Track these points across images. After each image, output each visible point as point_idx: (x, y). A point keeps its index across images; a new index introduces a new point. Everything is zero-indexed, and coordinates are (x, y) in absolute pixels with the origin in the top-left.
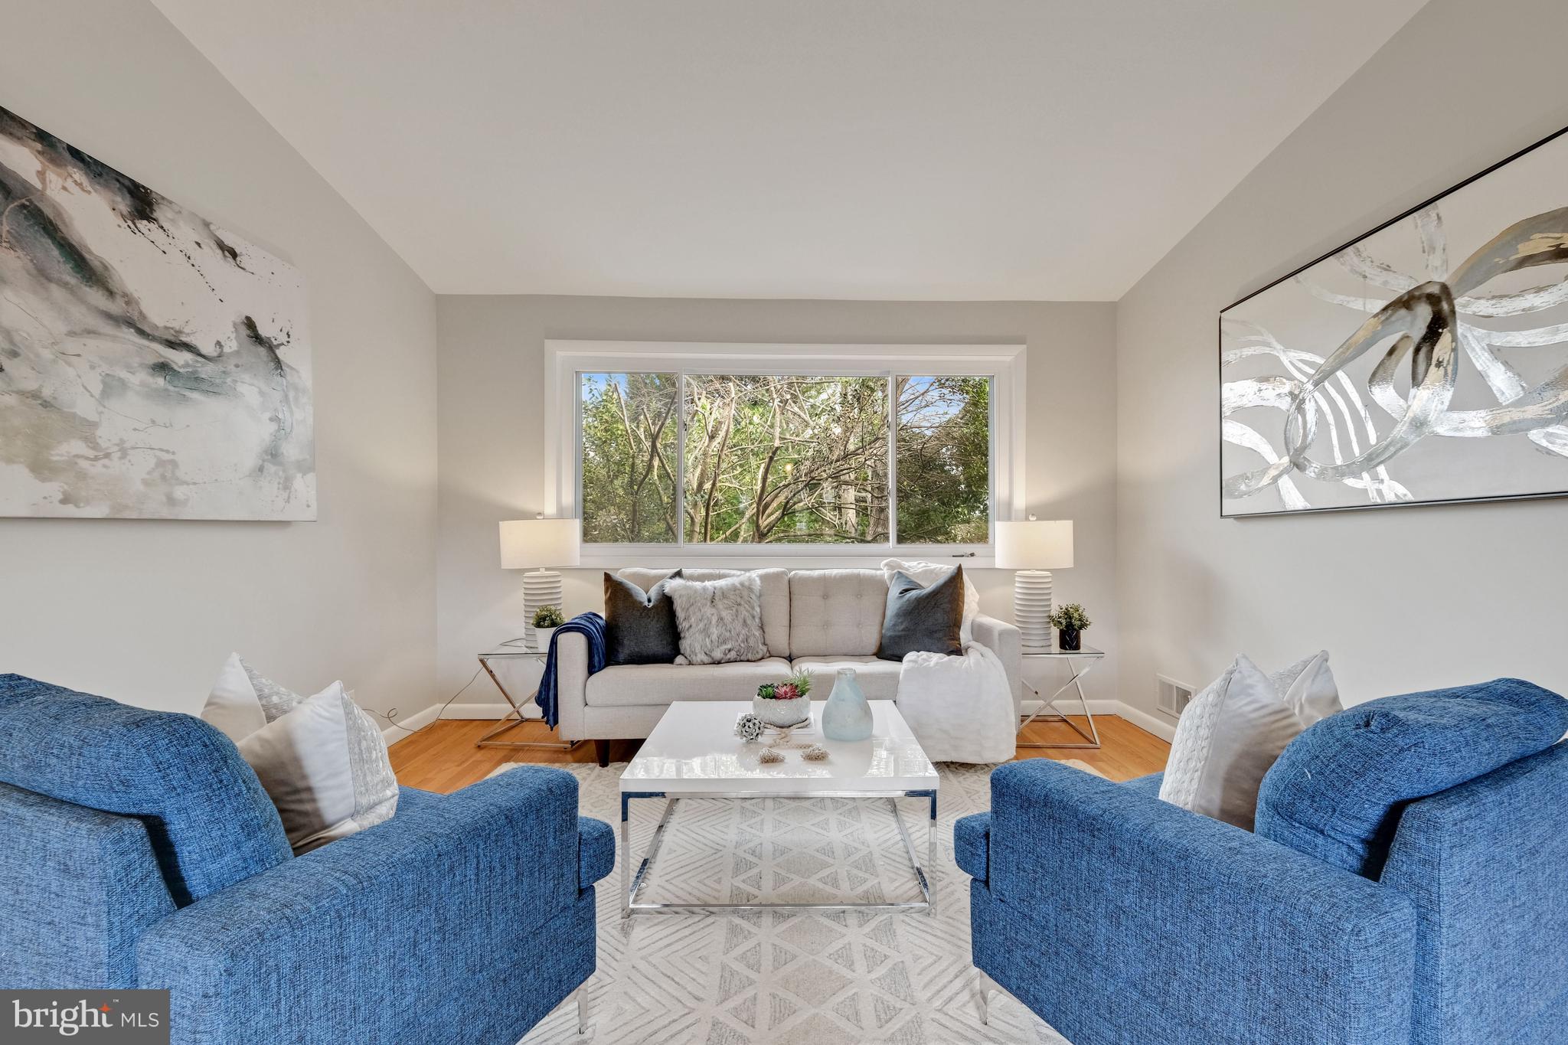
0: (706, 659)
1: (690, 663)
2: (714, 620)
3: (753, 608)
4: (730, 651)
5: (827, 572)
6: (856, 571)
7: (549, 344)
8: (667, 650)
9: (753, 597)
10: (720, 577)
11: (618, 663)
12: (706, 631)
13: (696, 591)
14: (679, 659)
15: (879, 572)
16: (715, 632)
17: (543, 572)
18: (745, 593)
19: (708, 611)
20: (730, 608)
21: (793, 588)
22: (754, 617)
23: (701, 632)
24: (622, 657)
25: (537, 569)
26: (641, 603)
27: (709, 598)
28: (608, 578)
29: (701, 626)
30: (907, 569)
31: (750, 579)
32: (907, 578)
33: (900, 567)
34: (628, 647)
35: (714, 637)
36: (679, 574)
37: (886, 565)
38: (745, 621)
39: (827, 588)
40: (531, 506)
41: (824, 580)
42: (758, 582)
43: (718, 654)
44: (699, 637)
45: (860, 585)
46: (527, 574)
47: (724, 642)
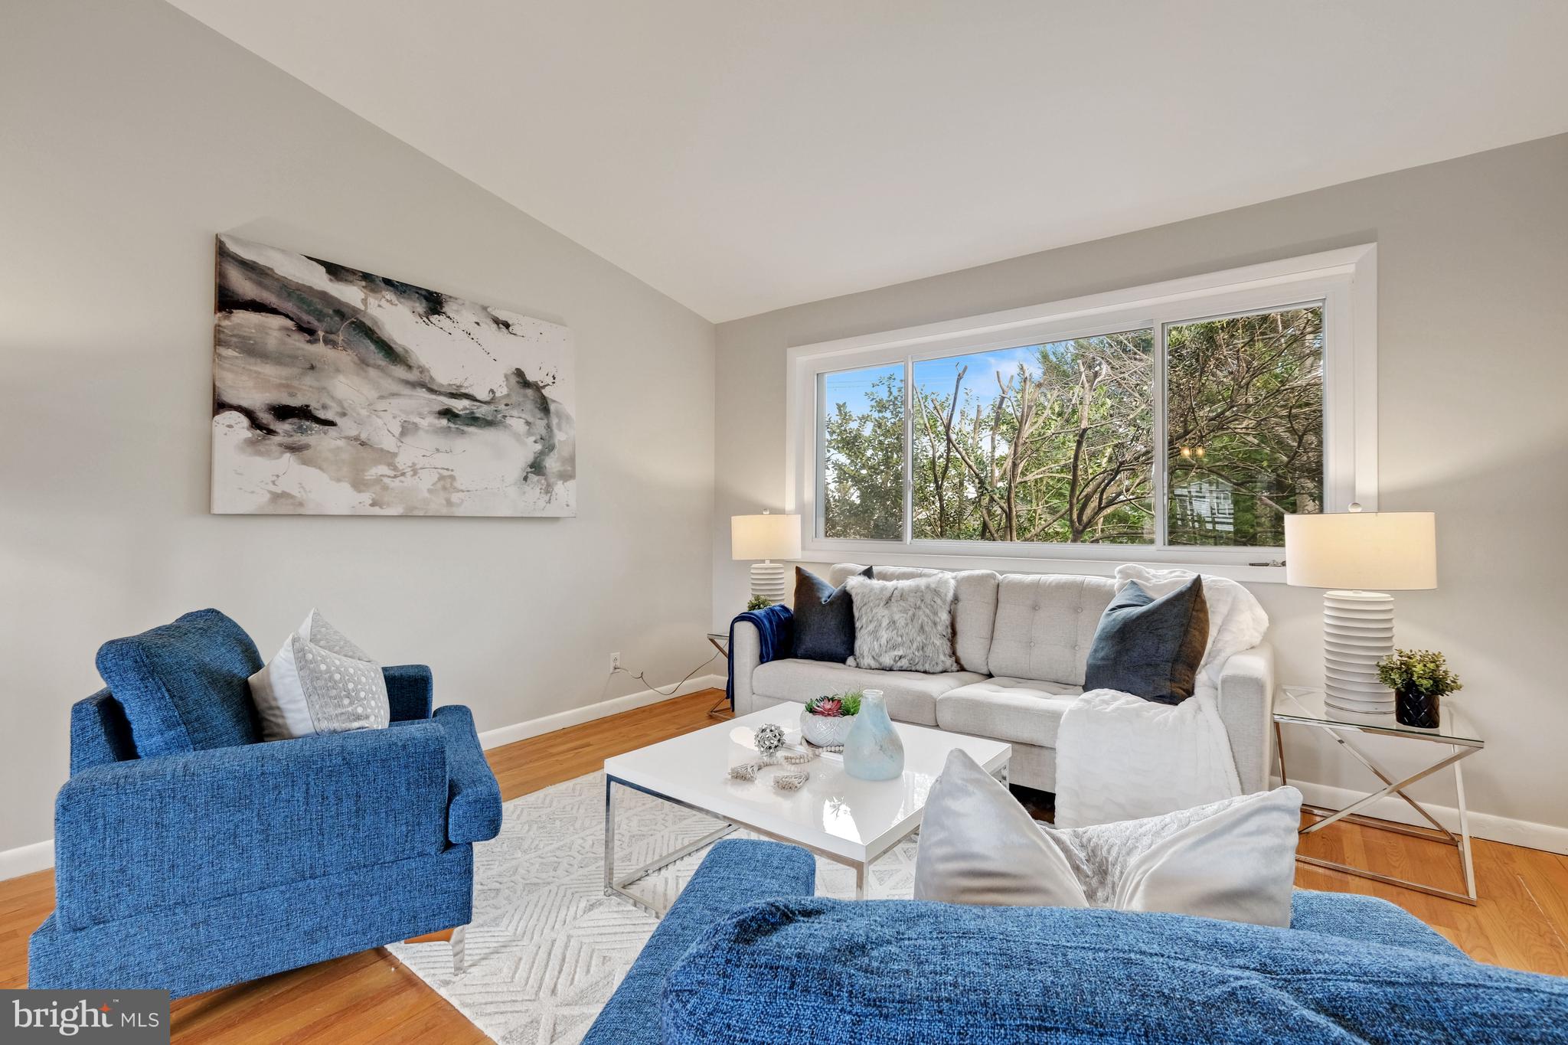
0: (873, 664)
1: (858, 666)
2: (885, 623)
3: (936, 614)
4: (900, 658)
5: (1044, 578)
6: (1079, 578)
7: (790, 351)
8: (841, 650)
9: (939, 601)
10: (920, 575)
11: (796, 656)
12: (874, 633)
13: (872, 590)
14: (850, 660)
15: (1110, 581)
16: (884, 635)
17: (767, 564)
18: (928, 598)
19: (881, 612)
20: (905, 611)
21: (997, 594)
22: (935, 624)
23: (870, 633)
24: (800, 652)
25: (763, 561)
26: (819, 598)
27: (885, 598)
28: (798, 570)
29: (871, 627)
30: (1148, 580)
31: (943, 583)
32: (1140, 590)
33: (1140, 575)
34: (808, 642)
35: (883, 641)
36: (868, 573)
37: (1120, 572)
38: (922, 627)
39: (1037, 596)
41: (1036, 587)
42: (952, 583)
43: (887, 660)
44: (869, 639)
45: (1080, 597)
46: (754, 566)
47: (894, 648)
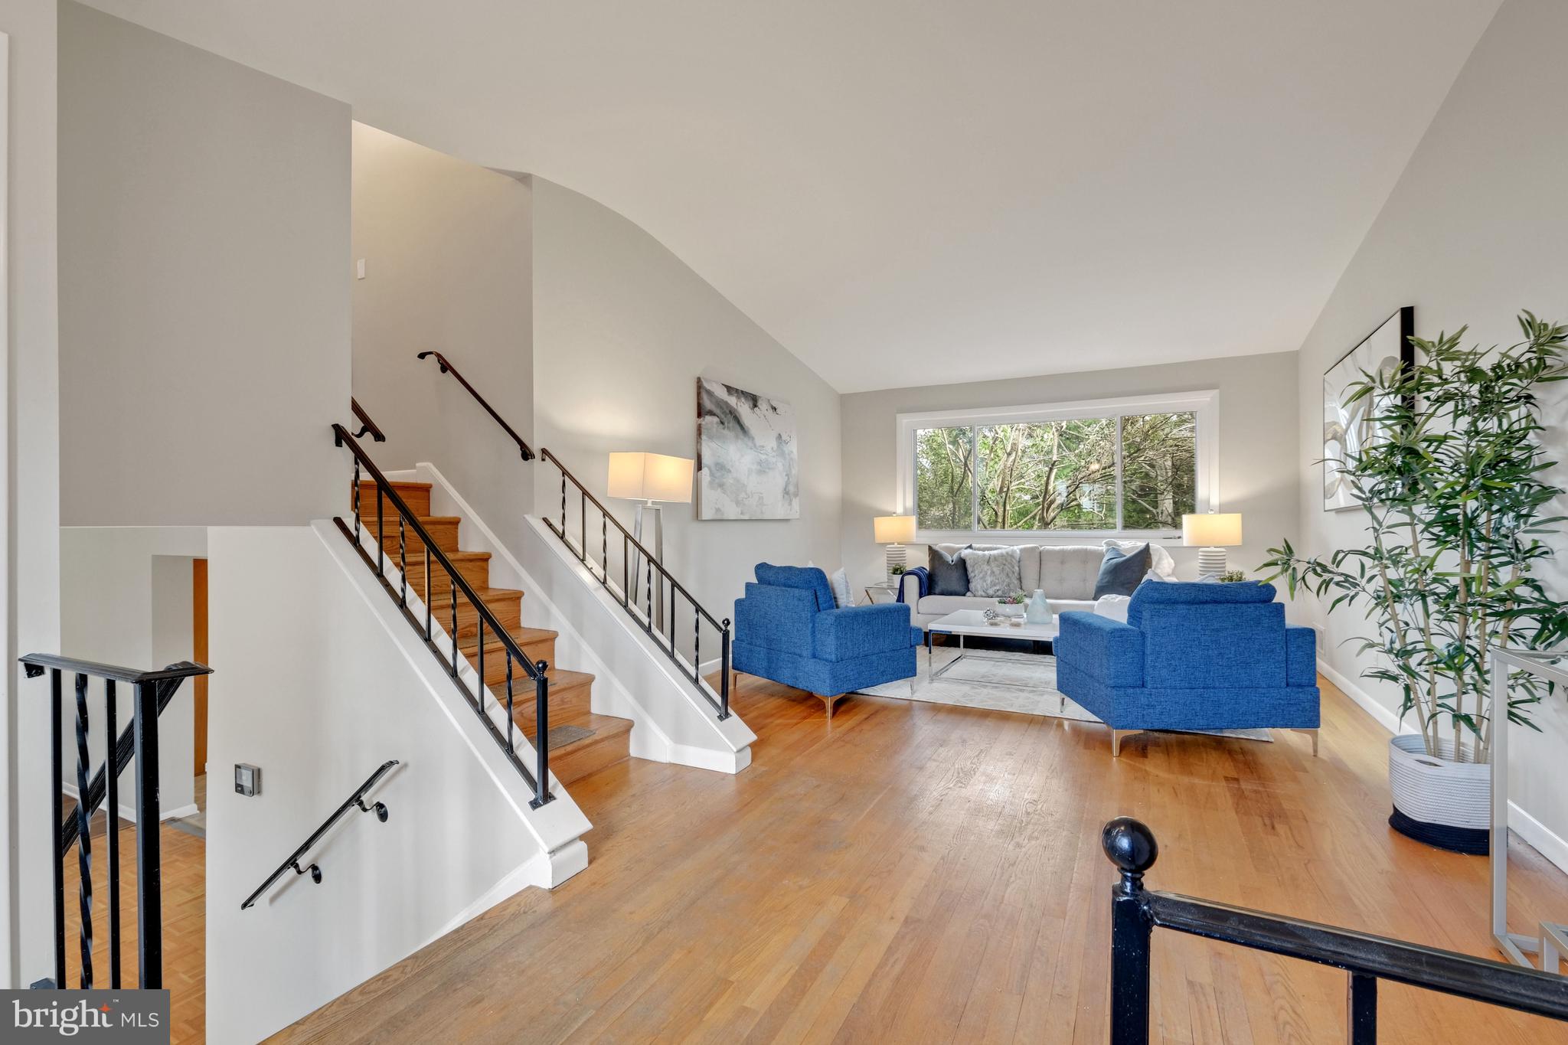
0: (983, 594)
1: (975, 596)
2: (989, 572)
3: (1013, 567)
4: (998, 590)
5: (1065, 547)
6: (1085, 547)
7: (898, 415)
8: (962, 589)
9: (1014, 561)
10: (996, 549)
11: (935, 594)
12: (983, 579)
13: (979, 556)
14: (968, 594)
15: (1100, 548)
16: (989, 579)
17: (896, 545)
18: (1009, 559)
19: (986, 567)
20: (998, 566)
21: (1041, 557)
22: (1013, 573)
23: (981, 578)
24: (937, 591)
25: (893, 544)
26: (947, 562)
27: (987, 560)
28: (930, 548)
29: (981, 575)
30: (1118, 546)
31: (1013, 551)
32: (1117, 551)
33: (1115, 544)
34: (941, 585)
35: (989, 582)
36: (970, 547)
37: (1105, 543)
38: (1008, 574)
39: (1064, 557)
40: (889, 508)
41: (1063, 552)
42: (1018, 551)
43: (991, 592)
44: (980, 582)
45: (1086, 557)
46: (888, 546)
47: (995, 585)
